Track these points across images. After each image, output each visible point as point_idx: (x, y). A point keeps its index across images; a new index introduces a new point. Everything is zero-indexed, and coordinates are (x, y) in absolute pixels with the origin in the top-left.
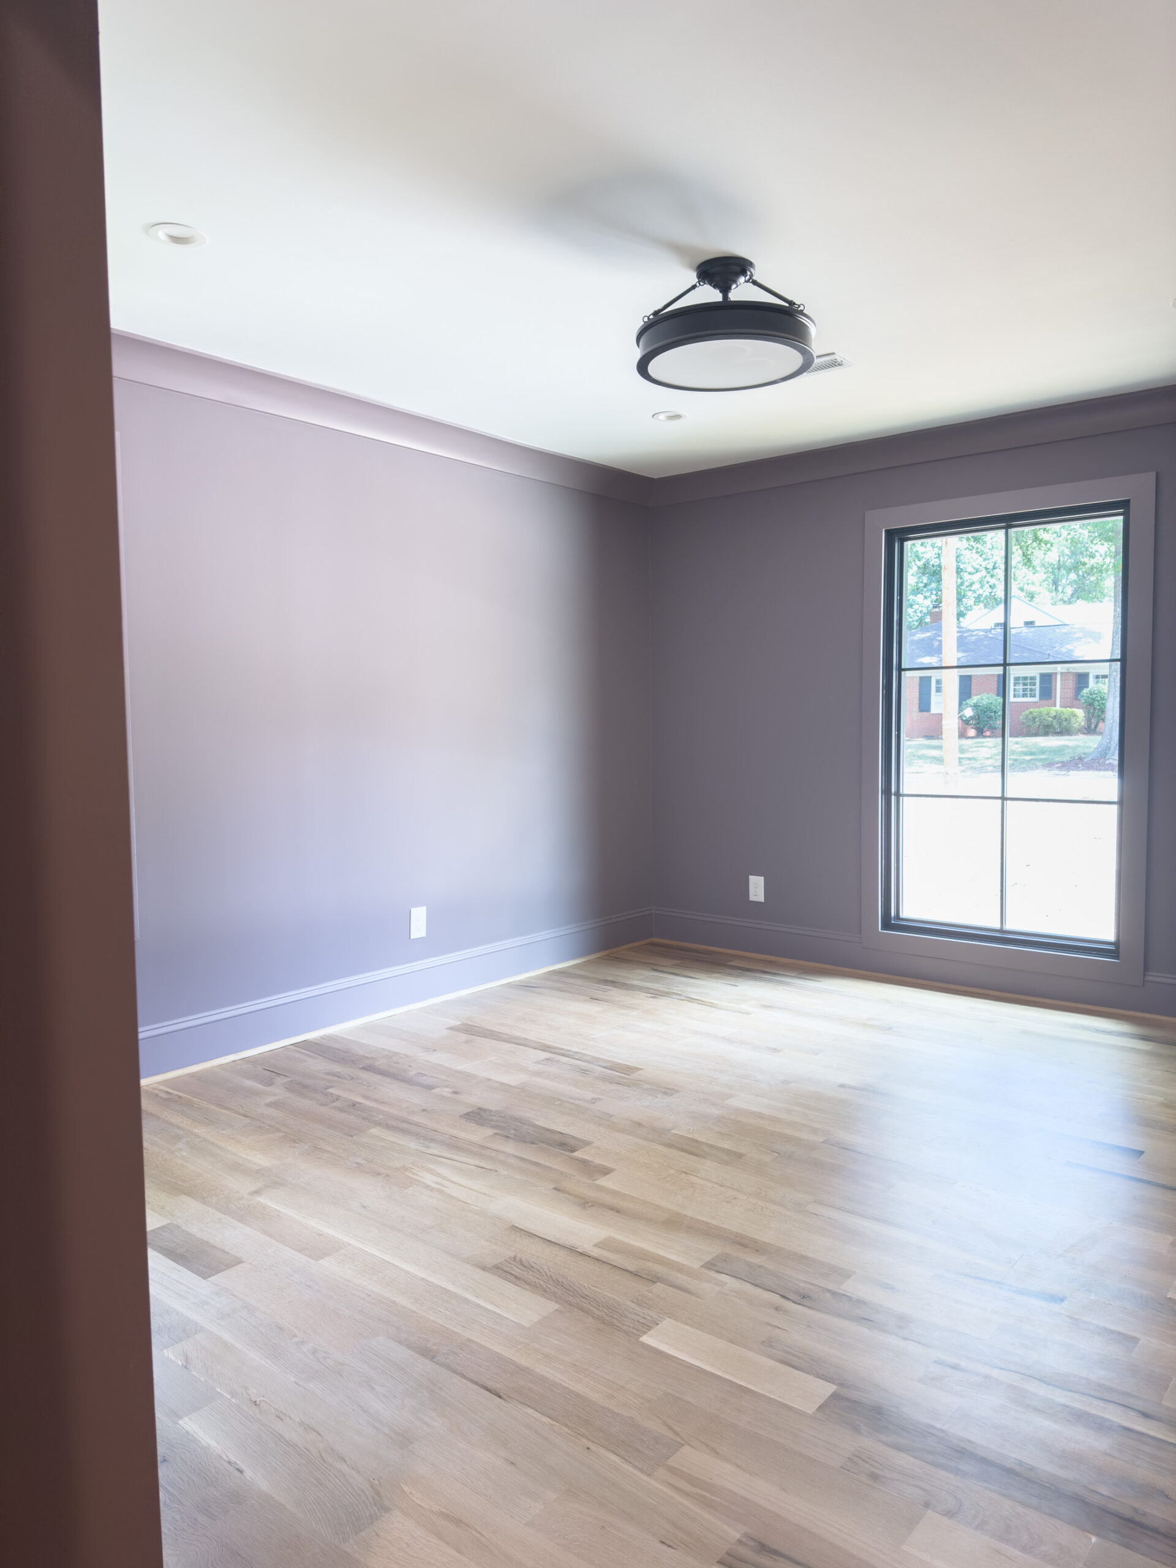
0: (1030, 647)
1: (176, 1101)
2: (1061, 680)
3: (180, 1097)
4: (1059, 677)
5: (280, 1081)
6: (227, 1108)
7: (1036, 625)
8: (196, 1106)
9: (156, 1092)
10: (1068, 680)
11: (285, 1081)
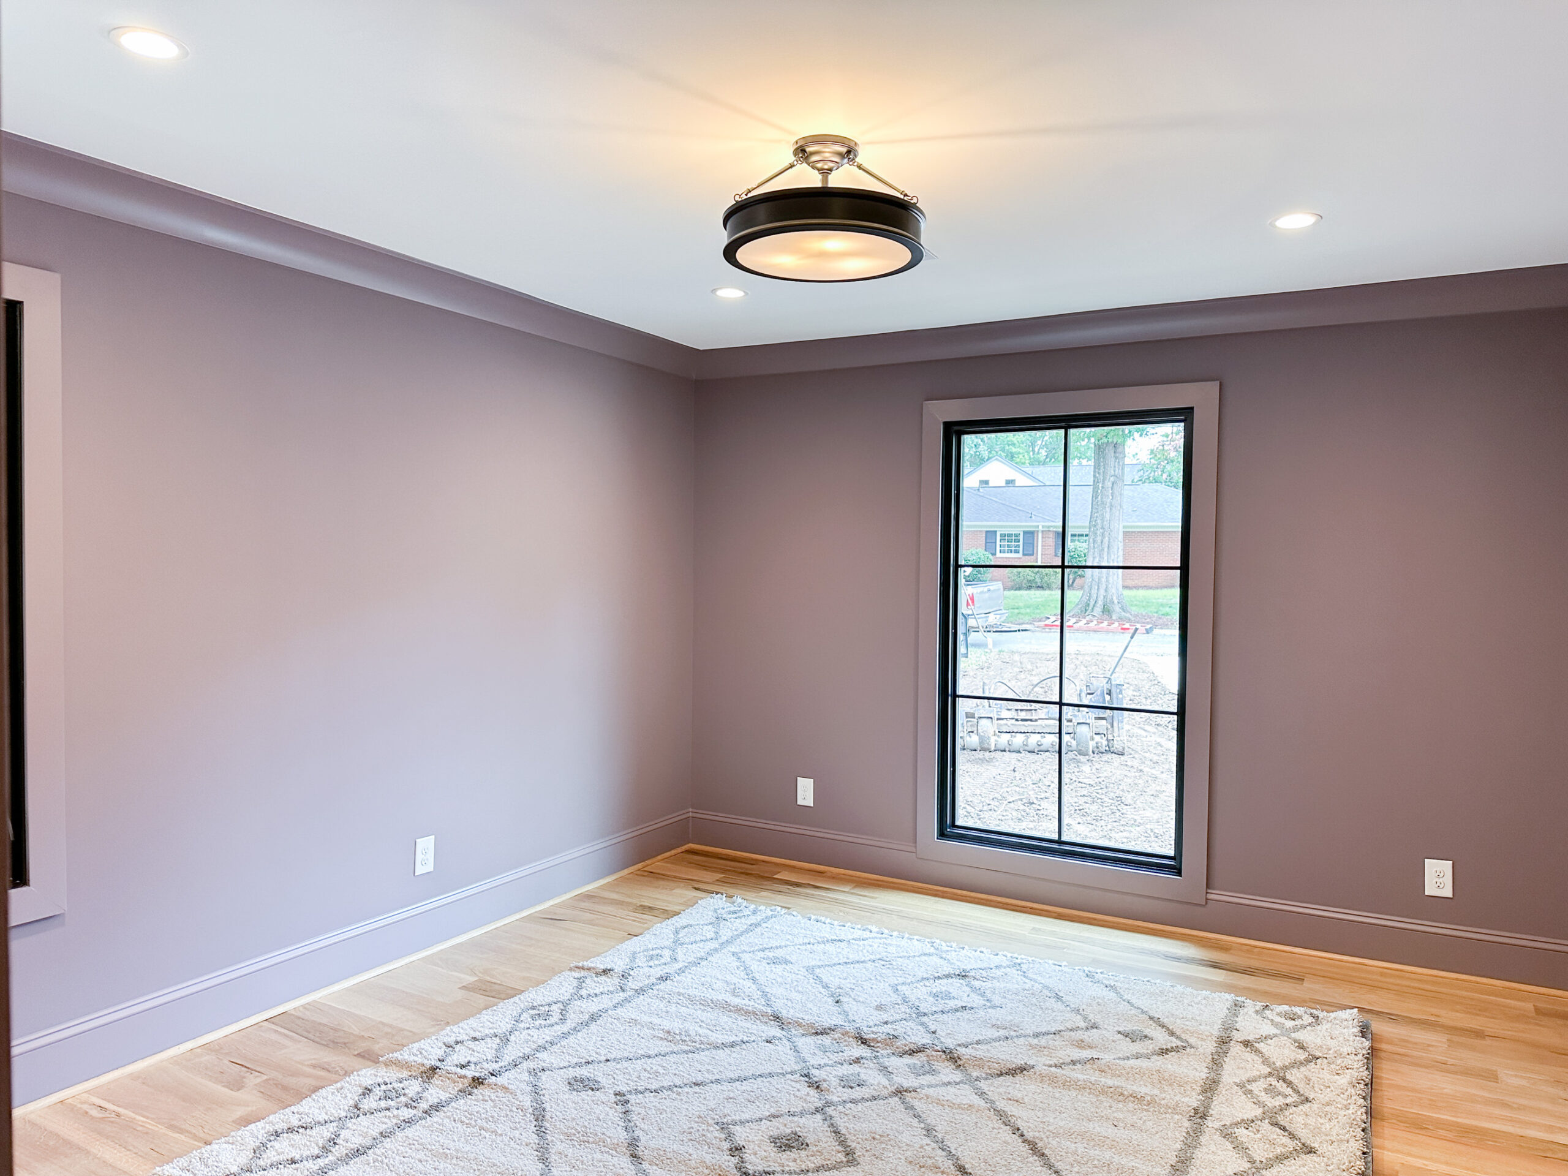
0: (1014, 506)
1: (112, 1122)
2: (1042, 537)
3: (118, 1115)
4: (1040, 535)
5: (252, 1080)
6: (181, 1131)
7: (1017, 485)
8: (139, 1128)
9: (85, 1107)
10: (1049, 538)
11: (258, 1080)
